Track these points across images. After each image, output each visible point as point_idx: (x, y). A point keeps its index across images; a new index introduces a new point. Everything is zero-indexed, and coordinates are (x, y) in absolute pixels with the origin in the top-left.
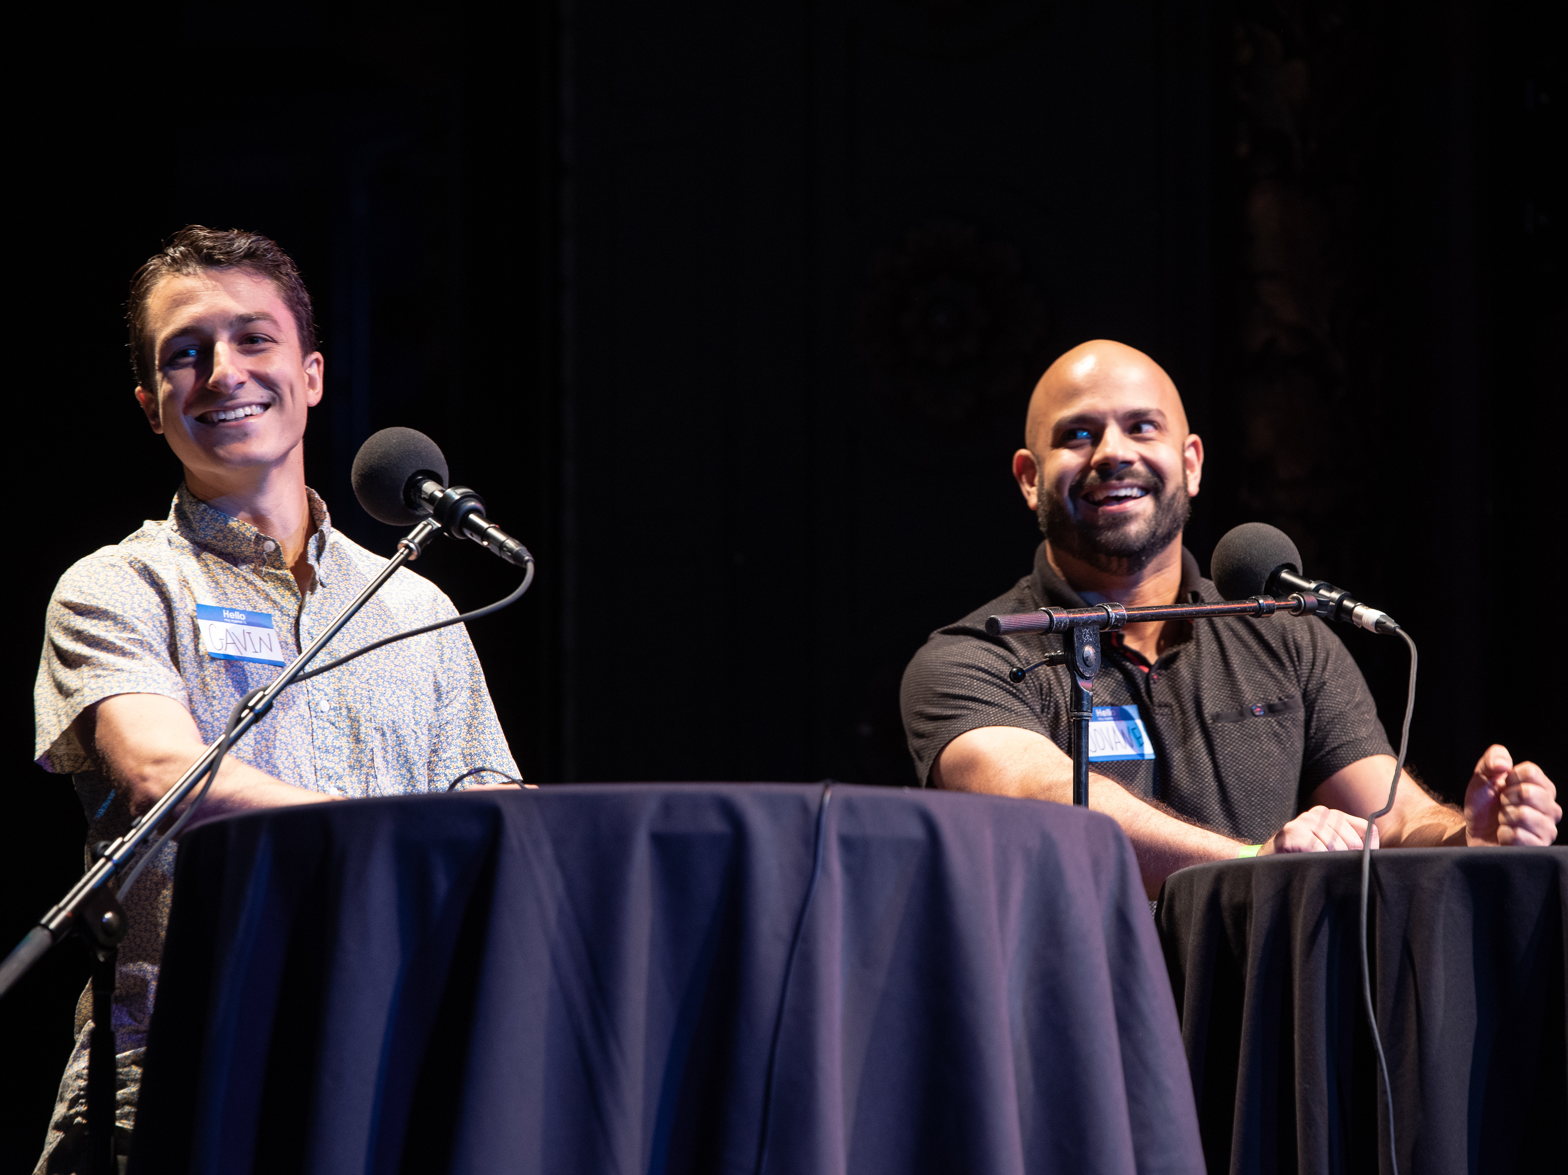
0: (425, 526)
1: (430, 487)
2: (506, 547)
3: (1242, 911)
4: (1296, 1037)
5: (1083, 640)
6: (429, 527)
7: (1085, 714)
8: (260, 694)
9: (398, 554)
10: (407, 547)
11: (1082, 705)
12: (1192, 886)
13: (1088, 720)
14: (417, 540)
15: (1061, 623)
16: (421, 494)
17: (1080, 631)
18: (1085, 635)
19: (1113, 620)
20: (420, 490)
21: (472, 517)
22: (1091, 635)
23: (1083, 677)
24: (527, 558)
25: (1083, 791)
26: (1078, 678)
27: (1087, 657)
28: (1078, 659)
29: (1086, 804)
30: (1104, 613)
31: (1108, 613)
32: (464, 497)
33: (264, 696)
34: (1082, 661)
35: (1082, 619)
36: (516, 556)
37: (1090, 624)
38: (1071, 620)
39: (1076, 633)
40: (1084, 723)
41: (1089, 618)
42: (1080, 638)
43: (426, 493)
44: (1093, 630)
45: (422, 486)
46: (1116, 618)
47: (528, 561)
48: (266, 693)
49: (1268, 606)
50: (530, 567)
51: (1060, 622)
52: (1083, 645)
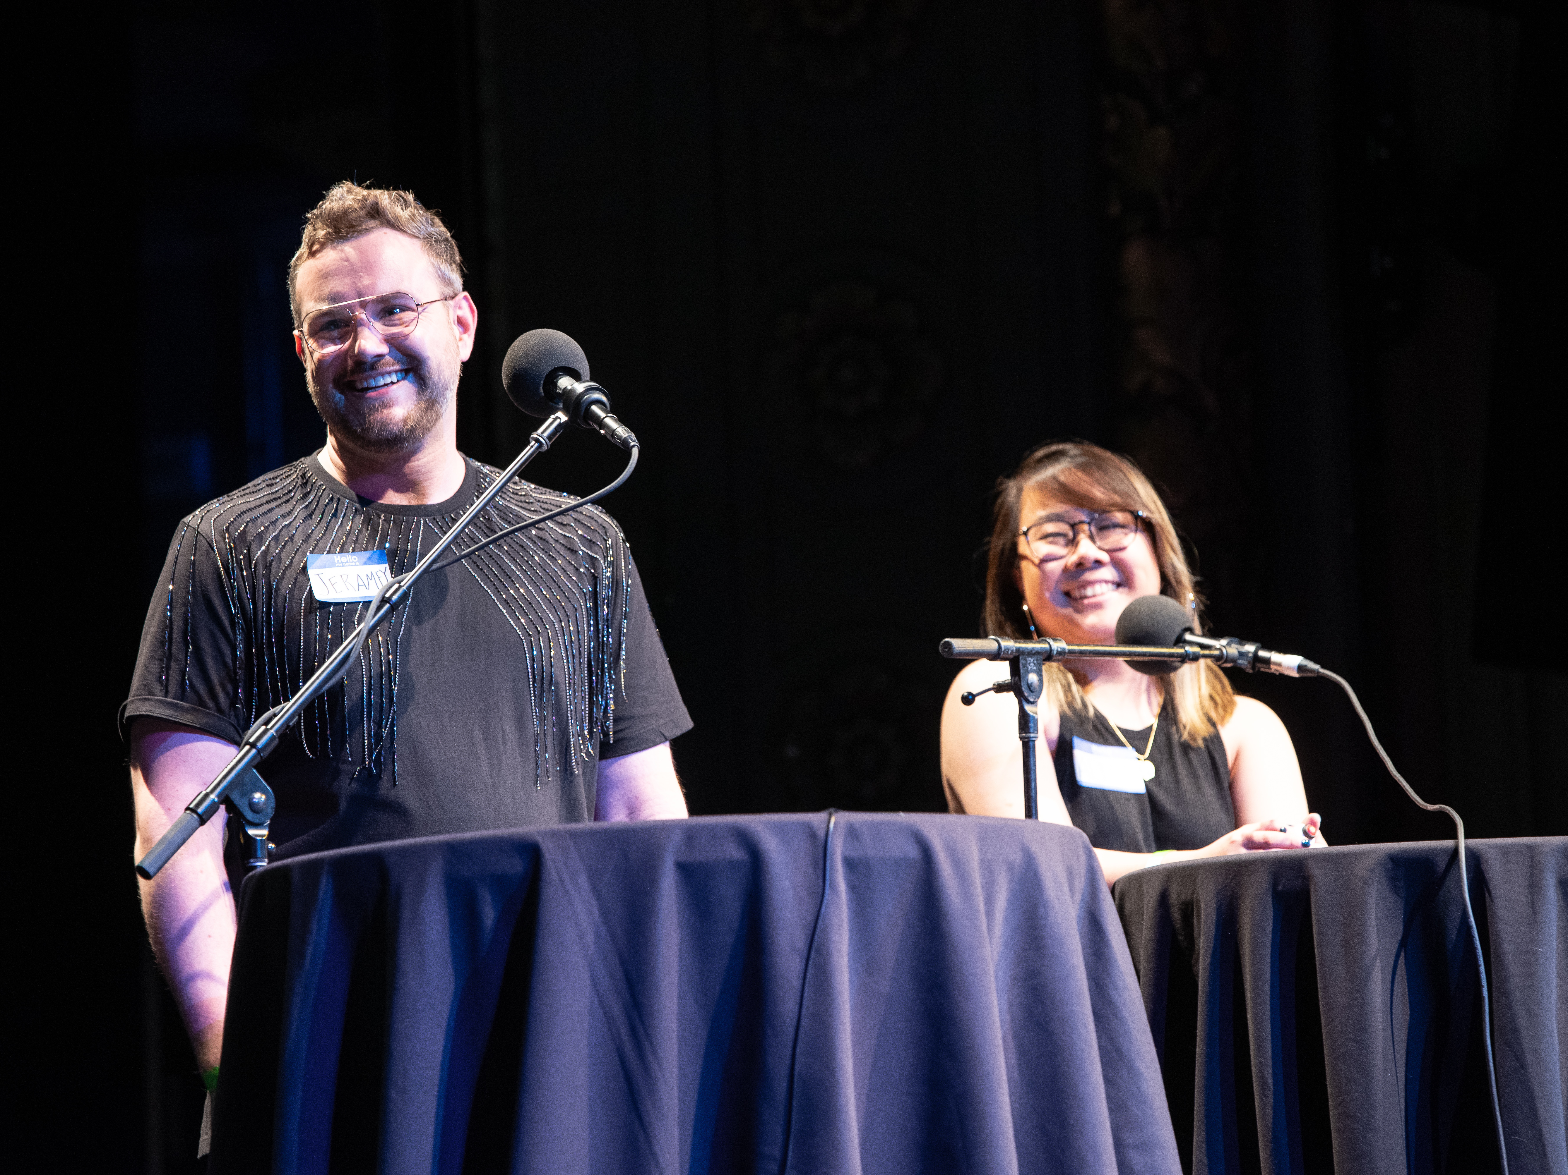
0: (555, 419)
1: (565, 382)
2: (616, 435)
3: (1189, 909)
4: (1249, 1016)
5: (1028, 668)
6: (558, 421)
7: (1032, 735)
8: (397, 586)
9: (529, 447)
10: (537, 440)
11: (1029, 727)
12: (1141, 886)
13: (1035, 741)
14: (546, 434)
15: (1009, 650)
16: (556, 389)
17: (1025, 659)
18: (1029, 664)
19: (1055, 652)
20: (555, 385)
21: (594, 408)
22: (1035, 664)
23: (1028, 702)
24: (632, 444)
25: (1033, 804)
26: (1024, 703)
27: (1031, 684)
28: (1024, 685)
29: (1037, 818)
30: (1047, 646)
31: (1050, 645)
32: (589, 390)
33: (400, 587)
34: (1026, 686)
35: (1027, 648)
36: (625, 442)
37: (1034, 654)
38: (1018, 650)
39: (1022, 661)
40: (1031, 744)
41: (1033, 649)
42: (1025, 666)
43: (560, 389)
44: (1037, 660)
45: (557, 382)
46: (1057, 650)
47: (633, 446)
48: (402, 584)
49: (1194, 653)
50: (635, 452)
51: (1007, 649)
52: (1028, 672)
